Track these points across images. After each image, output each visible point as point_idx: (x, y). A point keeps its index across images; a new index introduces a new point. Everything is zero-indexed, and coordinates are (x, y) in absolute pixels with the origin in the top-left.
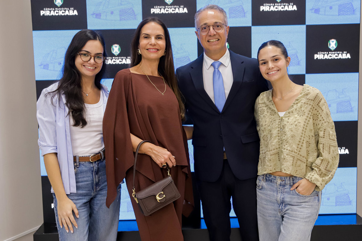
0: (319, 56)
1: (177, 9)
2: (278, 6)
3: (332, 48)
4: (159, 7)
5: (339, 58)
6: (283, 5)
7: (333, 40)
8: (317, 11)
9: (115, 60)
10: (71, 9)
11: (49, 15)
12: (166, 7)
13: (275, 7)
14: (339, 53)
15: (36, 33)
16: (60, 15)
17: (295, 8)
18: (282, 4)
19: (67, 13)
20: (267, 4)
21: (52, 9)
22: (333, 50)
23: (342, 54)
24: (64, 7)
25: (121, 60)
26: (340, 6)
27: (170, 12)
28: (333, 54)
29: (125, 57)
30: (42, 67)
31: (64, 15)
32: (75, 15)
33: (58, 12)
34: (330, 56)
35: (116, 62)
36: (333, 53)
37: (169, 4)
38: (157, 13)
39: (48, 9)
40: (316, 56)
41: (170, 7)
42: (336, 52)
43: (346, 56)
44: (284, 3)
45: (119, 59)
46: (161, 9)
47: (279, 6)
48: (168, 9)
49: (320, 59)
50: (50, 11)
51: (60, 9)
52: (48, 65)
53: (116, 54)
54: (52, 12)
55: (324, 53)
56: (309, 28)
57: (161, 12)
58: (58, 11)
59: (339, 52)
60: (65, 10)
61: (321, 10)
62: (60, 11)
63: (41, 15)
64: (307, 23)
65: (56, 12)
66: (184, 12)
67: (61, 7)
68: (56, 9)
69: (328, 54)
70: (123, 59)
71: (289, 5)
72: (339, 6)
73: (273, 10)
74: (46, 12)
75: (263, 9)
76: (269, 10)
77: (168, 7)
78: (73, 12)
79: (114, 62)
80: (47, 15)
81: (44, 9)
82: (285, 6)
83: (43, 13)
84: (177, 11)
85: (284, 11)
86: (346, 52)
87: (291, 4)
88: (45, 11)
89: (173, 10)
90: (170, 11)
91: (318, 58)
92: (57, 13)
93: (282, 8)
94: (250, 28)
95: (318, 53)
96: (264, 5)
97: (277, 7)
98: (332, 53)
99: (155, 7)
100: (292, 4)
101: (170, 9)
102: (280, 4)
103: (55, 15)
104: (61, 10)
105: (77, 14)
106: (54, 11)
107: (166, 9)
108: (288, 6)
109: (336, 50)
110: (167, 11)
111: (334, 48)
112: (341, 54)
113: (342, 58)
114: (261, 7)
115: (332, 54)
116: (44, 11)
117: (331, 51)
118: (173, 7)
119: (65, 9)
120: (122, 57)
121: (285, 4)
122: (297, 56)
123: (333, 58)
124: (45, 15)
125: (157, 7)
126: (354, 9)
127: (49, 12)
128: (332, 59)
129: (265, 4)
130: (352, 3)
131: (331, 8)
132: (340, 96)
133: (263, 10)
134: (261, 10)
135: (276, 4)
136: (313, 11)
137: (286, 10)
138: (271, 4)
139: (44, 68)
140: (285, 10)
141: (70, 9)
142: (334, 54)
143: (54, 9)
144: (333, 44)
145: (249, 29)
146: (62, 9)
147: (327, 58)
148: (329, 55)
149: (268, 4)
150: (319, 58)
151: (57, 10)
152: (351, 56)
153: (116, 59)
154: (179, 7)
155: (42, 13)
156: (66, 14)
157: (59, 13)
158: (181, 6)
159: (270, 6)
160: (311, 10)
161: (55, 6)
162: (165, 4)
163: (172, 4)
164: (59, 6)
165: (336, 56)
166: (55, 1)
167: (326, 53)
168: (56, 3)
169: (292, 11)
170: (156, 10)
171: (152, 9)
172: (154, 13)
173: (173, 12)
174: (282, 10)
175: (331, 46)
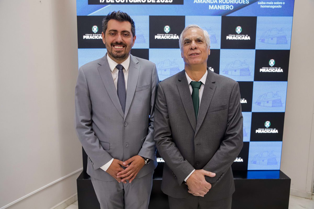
0: (263, 70)
2: (238, 36)
4: (160, 35)
7: (272, 60)
8: (263, 41)
11: (89, 38)
12: (165, 35)
13: (236, 37)
15: (80, 50)
16: (96, 38)
17: (249, 38)
18: (241, 35)
21: (91, 35)
22: (272, 66)
24: (98, 34)
27: (167, 39)
34: (270, 70)
37: (167, 33)
38: (159, 38)
40: (261, 70)
41: (168, 35)
43: (280, 70)
44: (242, 34)
48: (166, 36)
49: (263, 72)
56: (257, 51)
57: (162, 38)
59: (275, 68)
60: (99, 36)
64: (256, 48)
67: (97, 33)
71: (245, 36)
72: (277, 38)
73: (235, 39)
74: (86, 37)
75: (228, 38)
76: (232, 39)
77: (166, 35)
80: (87, 38)
81: (86, 35)
82: (242, 36)
83: (85, 38)
86: (280, 68)
89: (169, 37)
92: (94, 37)
95: (263, 68)
96: (229, 35)
97: (237, 37)
99: (158, 35)
100: (247, 36)
101: (167, 36)
104: (96, 36)
107: (165, 36)
110: (165, 37)
111: (273, 65)
112: (277, 69)
113: (277, 71)
115: (271, 69)
117: (270, 67)
118: (169, 35)
122: (249, 69)
124: (86, 38)
125: (159, 35)
126: (287, 40)
127: (89, 36)
130: (286, 37)
131: (272, 39)
132: (275, 96)
135: (237, 35)
137: (243, 39)
138: (234, 35)
143: (92, 35)
144: (272, 62)
145: (219, 50)
146: (97, 35)
147: (268, 72)
151: (94, 35)
152: (283, 70)
154: (173, 35)
155: (84, 37)
156: (99, 38)
158: (175, 35)
160: (259, 40)
161: (93, 33)
162: (165, 33)
163: (169, 33)
164: (95, 33)
165: (274, 70)
166: (93, 30)
167: (267, 68)
168: (94, 31)
169: (247, 40)
170: (158, 37)
171: (155, 36)
172: (157, 38)
173: (169, 38)
174: (241, 39)
175: (271, 64)
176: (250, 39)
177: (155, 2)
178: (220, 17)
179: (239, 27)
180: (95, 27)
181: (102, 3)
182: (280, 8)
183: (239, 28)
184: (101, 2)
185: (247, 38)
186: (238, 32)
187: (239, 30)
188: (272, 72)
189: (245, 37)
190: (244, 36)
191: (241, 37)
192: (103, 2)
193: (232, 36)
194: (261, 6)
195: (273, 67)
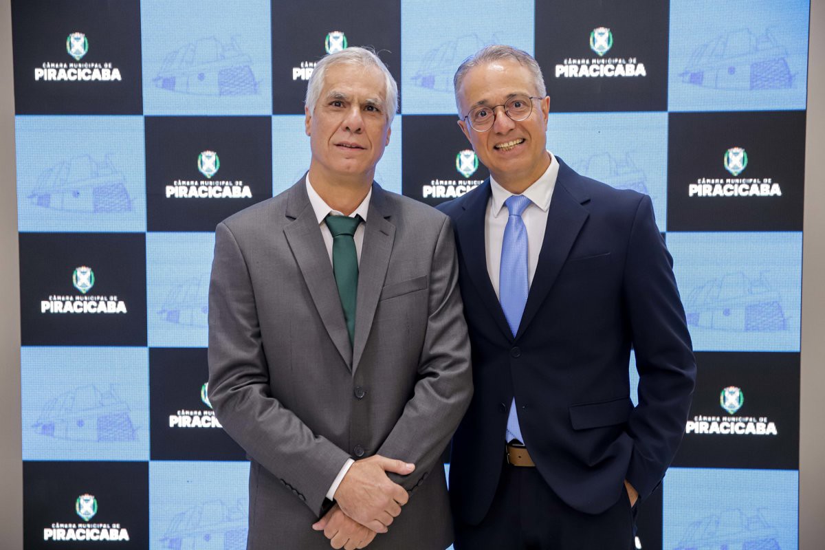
0: (701, 189)
2: (599, 65)
3: (733, 168)
4: (311, 64)
5: (751, 194)
6: (612, 63)
7: (736, 150)
8: (696, 78)
9: (205, 189)
10: (106, 65)
11: (55, 79)
13: (592, 67)
14: (752, 183)
15: (23, 122)
16: (79, 79)
17: (641, 70)
18: (609, 61)
19: (96, 76)
20: (572, 60)
21: (61, 65)
22: (736, 175)
23: (759, 185)
24: (89, 62)
25: (220, 189)
26: (754, 66)
28: (736, 185)
29: (230, 182)
30: (35, 200)
31: (90, 81)
32: (116, 80)
33: (75, 71)
34: (729, 190)
35: (207, 192)
36: (737, 181)
39: (53, 65)
40: (693, 189)
42: (744, 180)
43: (769, 189)
44: (613, 58)
45: (215, 185)
47: (602, 66)
49: (702, 197)
50: (58, 70)
51: (80, 65)
52: (48, 196)
53: (209, 175)
54: (62, 71)
55: (713, 181)
56: (675, 119)
58: (77, 69)
59: (751, 180)
60: (92, 69)
61: (706, 75)
62: (79, 70)
63: (37, 78)
64: (672, 107)
65: (70, 71)
67: (83, 60)
68: (71, 65)
69: (723, 185)
70: (225, 185)
71: (627, 62)
72: (752, 66)
73: (587, 75)
74: (47, 73)
75: (562, 73)
76: (576, 75)
78: (111, 74)
79: (203, 192)
80: (50, 79)
81: (44, 65)
82: (615, 65)
83: (41, 75)
85: (613, 77)
86: (770, 180)
87: (631, 60)
88: (46, 70)
91: (697, 193)
92: (73, 74)
93: (610, 70)
95: (699, 181)
96: (565, 62)
97: (597, 67)
98: (733, 182)
99: (302, 64)
100: (635, 61)
102: (603, 61)
103: (69, 81)
104: (82, 69)
105: (119, 78)
106: (67, 70)
108: (624, 65)
109: (743, 175)
111: (739, 171)
112: (756, 186)
113: (758, 194)
114: (558, 67)
115: (734, 184)
116: (43, 69)
117: (731, 176)
119: (93, 65)
120: (223, 182)
121: (616, 60)
123: (736, 195)
124: (46, 79)
125: (306, 65)
126: (792, 73)
127: (55, 71)
128: (733, 196)
129: (568, 60)
130: (788, 60)
131: (732, 70)
132: (754, 290)
133: (562, 76)
134: (557, 75)
135: (594, 61)
136: (687, 78)
137: (620, 76)
138: (583, 61)
139: (38, 204)
140: (616, 75)
141: (103, 67)
142: (739, 184)
143: (65, 66)
144: (736, 159)
146: (86, 65)
147: (721, 194)
148: (726, 187)
149: (574, 61)
150: (700, 195)
151: (74, 68)
152: (782, 189)
153: (207, 186)
155: (38, 73)
156: (93, 79)
157: (77, 74)
159: (580, 66)
160: (683, 75)
161: (69, 59)
164: (78, 59)
165: (744, 190)
166: (68, 48)
167: (717, 181)
168: (72, 52)
169: (634, 77)
170: (303, 72)
171: (295, 70)
172: (299, 78)
174: (609, 75)
175: (731, 165)
176: (644, 73)
179: (602, 30)
180: (78, 39)
183: (602, 34)
185: (634, 69)
186: (599, 49)
187: (601, 39)
188: (739, 196)
189: (627, 66)
190: (624, 62)
191: (612, 67)
193: (577, 64)
195: (740, 176)
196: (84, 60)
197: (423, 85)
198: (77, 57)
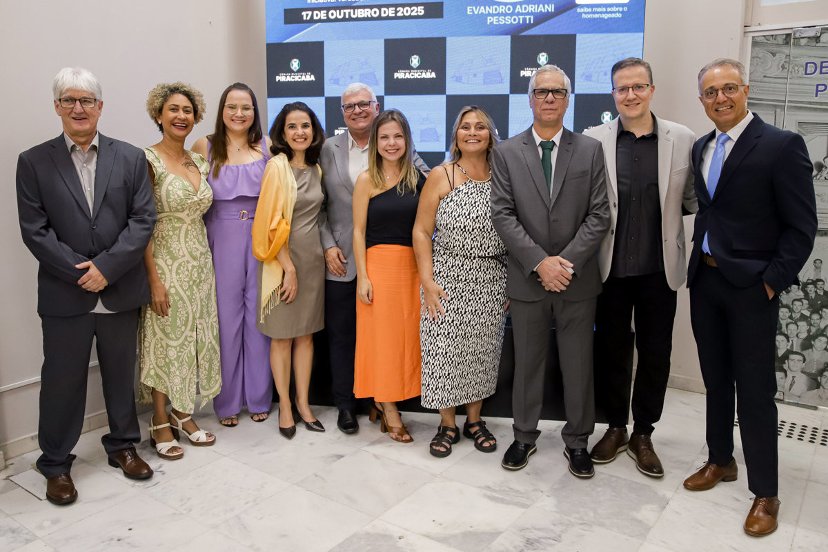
1: (424, 74)
4: (403, 71)
7: (607, 113)
8: (588, 78)
10: (308, 73)
11: (285, 81)
12: (412, 71)
15: (271, 101)
16: (296, 80)
19: (303, 78)
20: (529, 68)
21: (288, 74)
24: (301, 72)
32: (312, 80)
37: (415, 68)
38: (401, 78)
39: (284, 74)
41: (416, 71)
46: (405, 73)
48: (413, 74)
50: (286, 76)
54: (288, 77)
56: (578, 97)
57: (406, 77)
58: (295, 76)
60: (302, 76)
61: (593, 76)
63: (277, 81)
64: (577, 91)
66: (431, 77)
68: (292, 74)
74: (281, 78)
75: (523, 74)
78: (310, 77)
80: (283, 81)
81: (280, 74)
84: (424, 75)
89: (419, 75)
90: (416, 76)
92: (293, 78)
94: (507, 96)
95: (589, 127)
96: (525, 69)
99: (399, 71)
101: (415, 73)
104: (297, 75)
105: (314, 79)
106: (290, 76)
107: (411, 74)
114: (522, 72)
116: (280, 76)
118: (419, 71)
119: (302, 74)
124: (281, 81)
125: (401, 71)
129: (527, 68)
133: (524, 76)
134: (521, 76)
135: (539, 68)
136: (584, 77)
138: (534, 69)
143: (290, 74)
144: (607, 116)
146: (299, 74)
154: (426, 71)
155: (278, 78)
156: (302, 80)
157: (295, 78)
161: (291, 71)
162: (410, 68)
163: (418, 68)
166: (291, 66)
168: (293, 68)
170: (400, 75)
171: (395, 74)
172: (397, 78)
173: (419, 77)
175: (605, 119)
177: (394, 15)
178: (509, 38)
179: (543, 54)
180: (295, 62)
181: (307, 22)
182: (618, 18)
183: (543, 56)
184: (305, 18)
186: (542, 63)
192: (308, 18)
193: (531, 70)
194: (583, 15)
196: (299, 71)
197: (456, 81)
198: (295, 70)
